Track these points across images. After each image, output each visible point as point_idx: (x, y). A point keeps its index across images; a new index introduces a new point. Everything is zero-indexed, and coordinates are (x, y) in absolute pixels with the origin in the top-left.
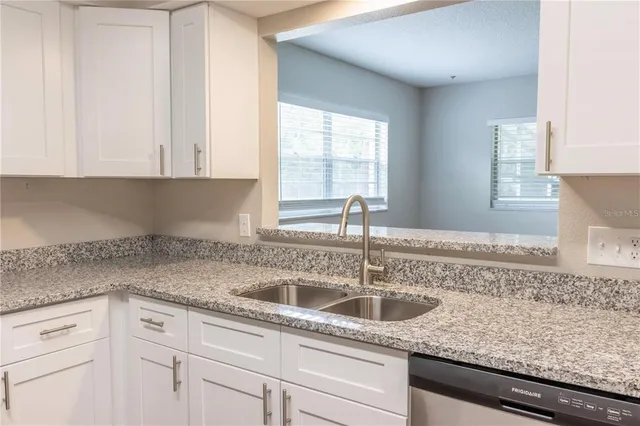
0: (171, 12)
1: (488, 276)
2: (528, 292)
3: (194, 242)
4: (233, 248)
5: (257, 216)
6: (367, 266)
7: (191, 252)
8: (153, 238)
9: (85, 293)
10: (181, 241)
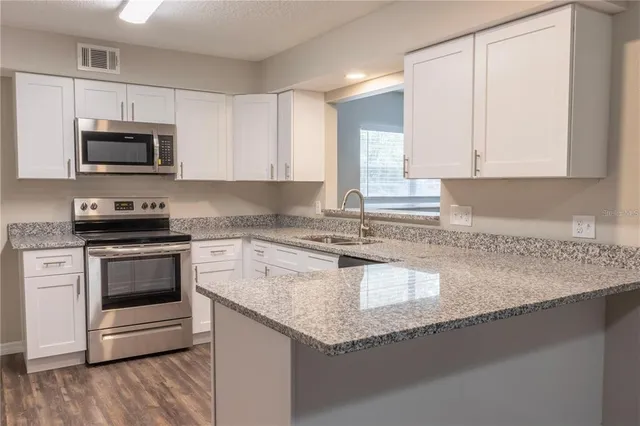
0: (278, 94)
1: (412, 232)
2: (427, 240)
3: (295, 218)
4: (312, 220)
5: (323, 204)
6: (362, 226)
7: (293, 223)
8: (277, 215)
9: (231, 236)
10: (289, 217)
